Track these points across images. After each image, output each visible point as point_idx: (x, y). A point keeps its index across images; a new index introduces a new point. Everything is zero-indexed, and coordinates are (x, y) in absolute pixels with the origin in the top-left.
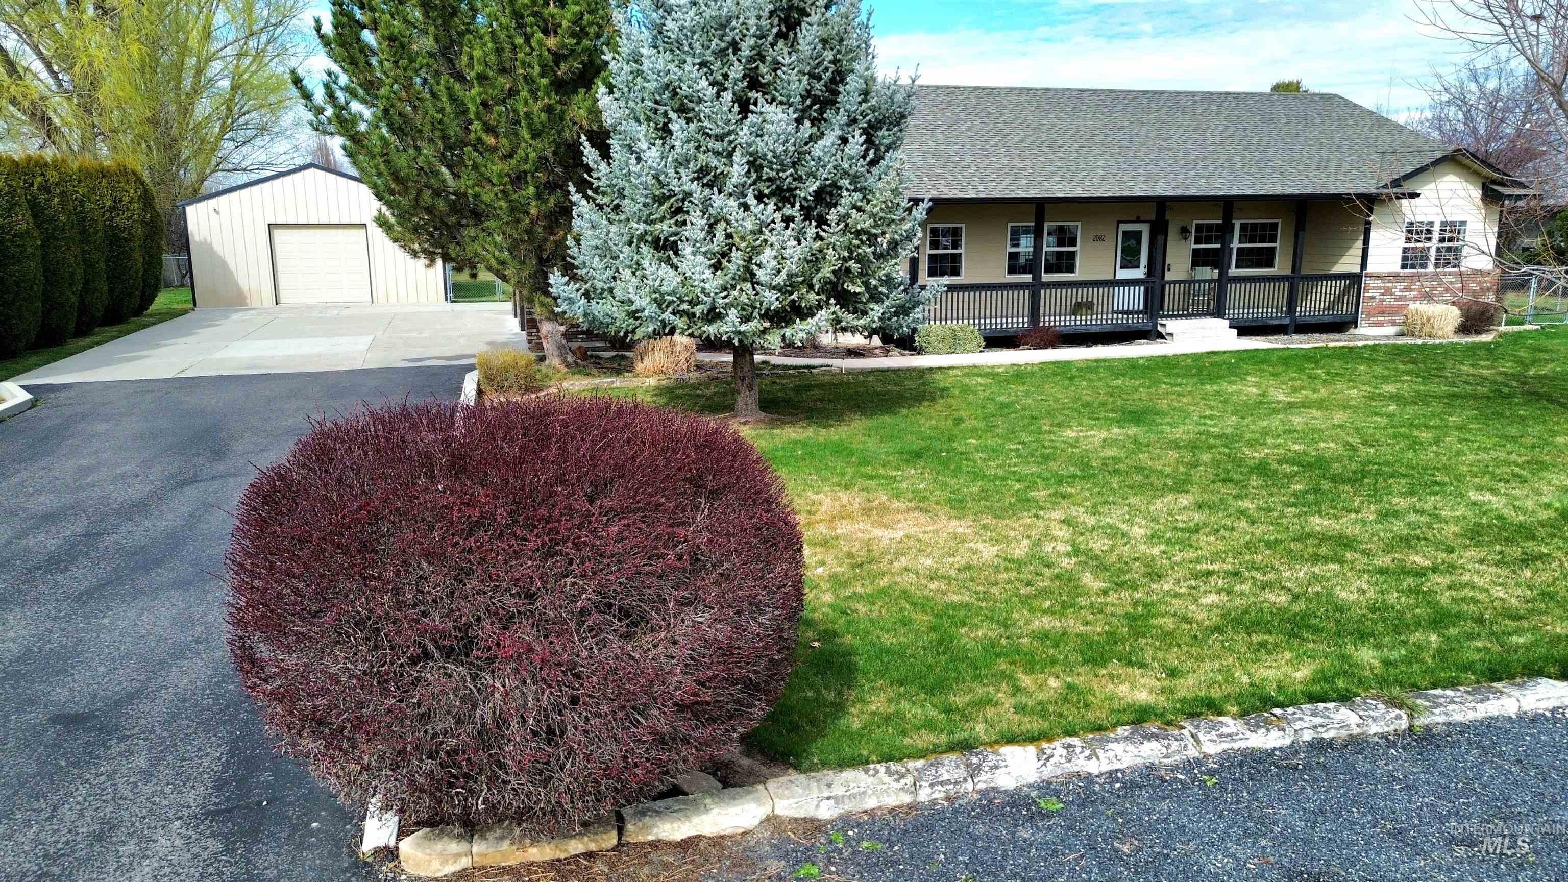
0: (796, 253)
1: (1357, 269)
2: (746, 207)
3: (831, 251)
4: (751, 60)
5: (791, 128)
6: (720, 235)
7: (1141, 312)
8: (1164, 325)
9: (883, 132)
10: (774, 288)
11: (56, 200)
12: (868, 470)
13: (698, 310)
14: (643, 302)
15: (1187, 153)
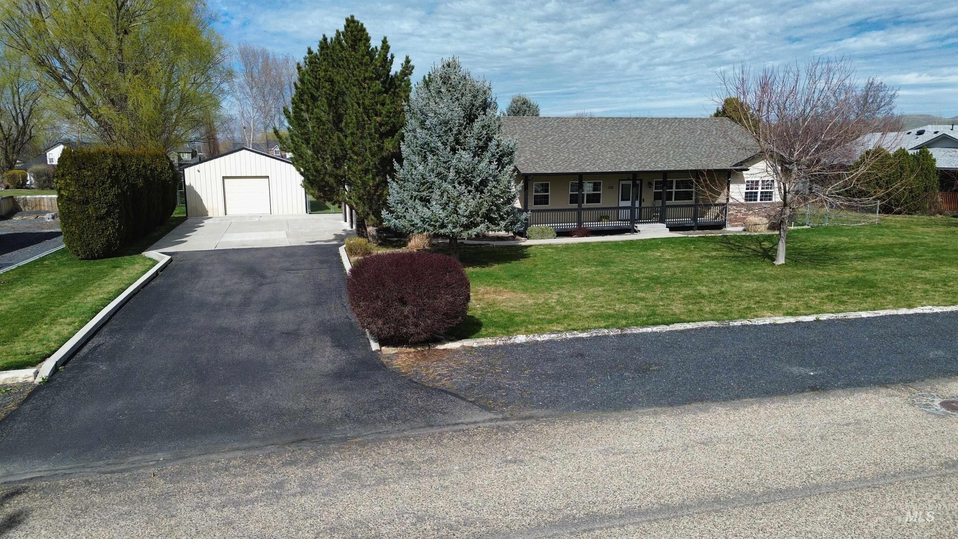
0: (472, 203)
1: (725, 202)
2: (455, 187)
3: (485, 203)
4: (456, 135)
5: (470, 160)
6: (445, 198)
7: (629, 220)
8: (636, 227)
9: (505, 158)
10: (465, 216)
11: (149, 172)
12: (498, 281)
13: (438, 224)
14: (417, 221)
15: (650, 149)
